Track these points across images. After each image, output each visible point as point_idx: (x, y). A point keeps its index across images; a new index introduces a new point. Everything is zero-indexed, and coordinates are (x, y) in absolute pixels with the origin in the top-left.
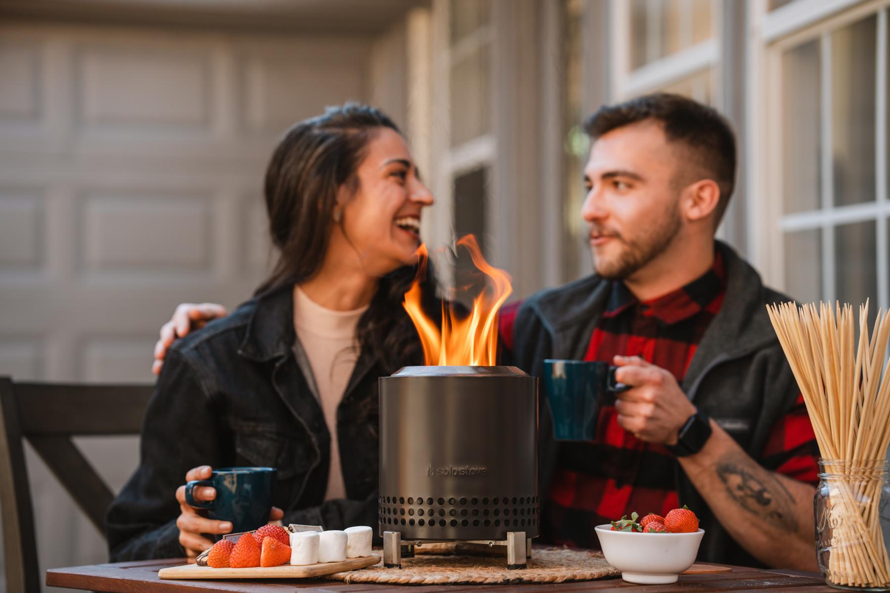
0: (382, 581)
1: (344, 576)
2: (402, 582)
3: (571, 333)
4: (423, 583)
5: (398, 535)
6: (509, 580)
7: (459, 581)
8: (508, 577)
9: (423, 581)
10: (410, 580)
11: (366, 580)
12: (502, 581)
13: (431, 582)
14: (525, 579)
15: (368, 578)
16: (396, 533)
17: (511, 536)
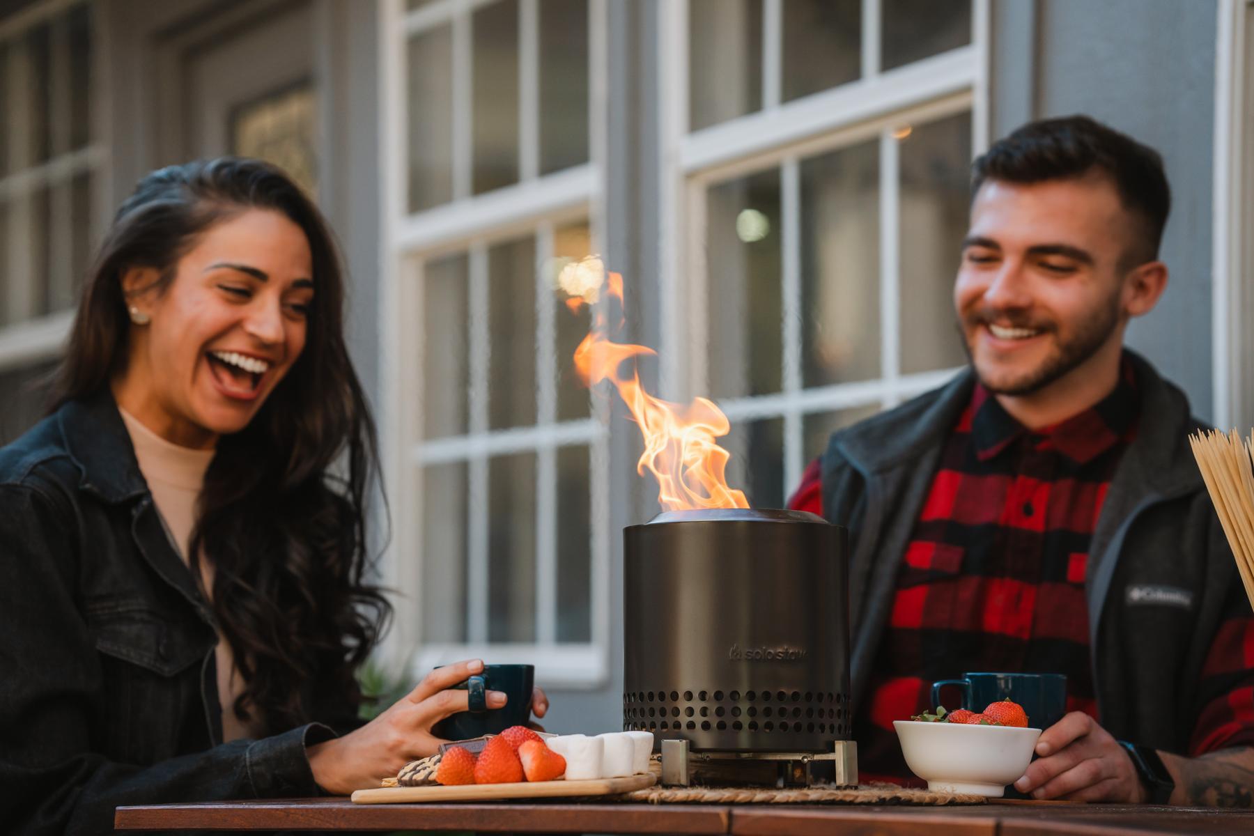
0: (710, 800)
1: (647, 795)
2: (743, 801)
3: (895, 476)
4: (772, 801)
5: (687, 743)
6: (884, 799)
7: (823, 799)
8: (883, 796)
9: (773, 799)
10: (753, 798)
11: (685, 800)
12: (878, 800)
13: (785, 800)
14: (903, 799)
15: (688, 797)
16: (684, 741)
17: (839, 746)
